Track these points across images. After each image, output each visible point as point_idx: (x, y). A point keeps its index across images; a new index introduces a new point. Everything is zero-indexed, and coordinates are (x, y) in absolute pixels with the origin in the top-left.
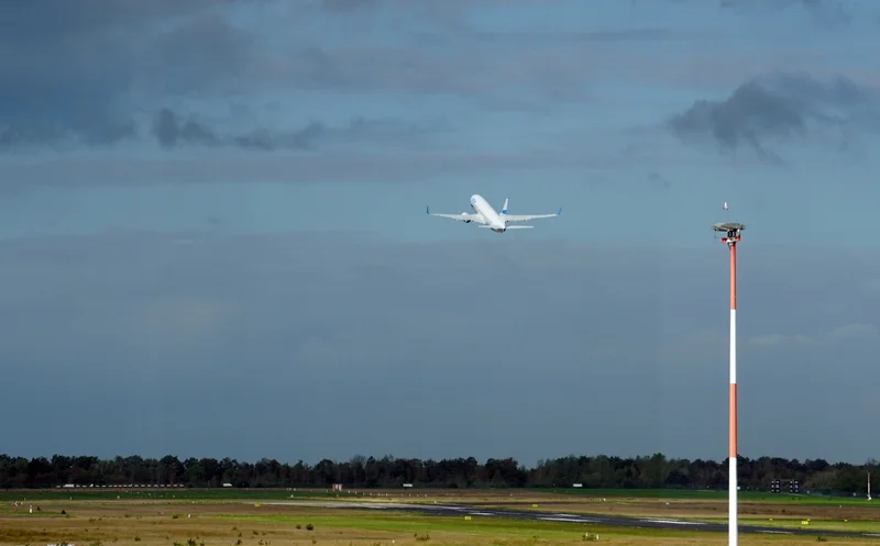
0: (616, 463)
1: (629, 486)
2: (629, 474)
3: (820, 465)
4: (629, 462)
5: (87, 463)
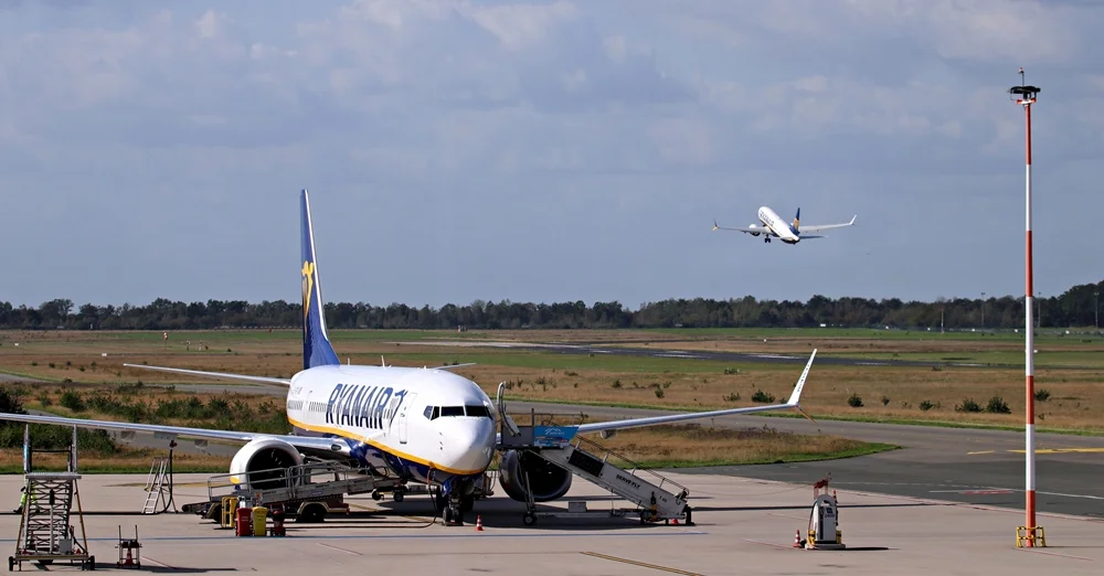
0: (711, 305)
1: (726, 325)
2: (725, 314)
3: (896, 304)
4: (723, 304)
5: (238, 307)
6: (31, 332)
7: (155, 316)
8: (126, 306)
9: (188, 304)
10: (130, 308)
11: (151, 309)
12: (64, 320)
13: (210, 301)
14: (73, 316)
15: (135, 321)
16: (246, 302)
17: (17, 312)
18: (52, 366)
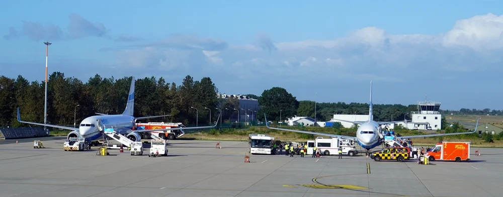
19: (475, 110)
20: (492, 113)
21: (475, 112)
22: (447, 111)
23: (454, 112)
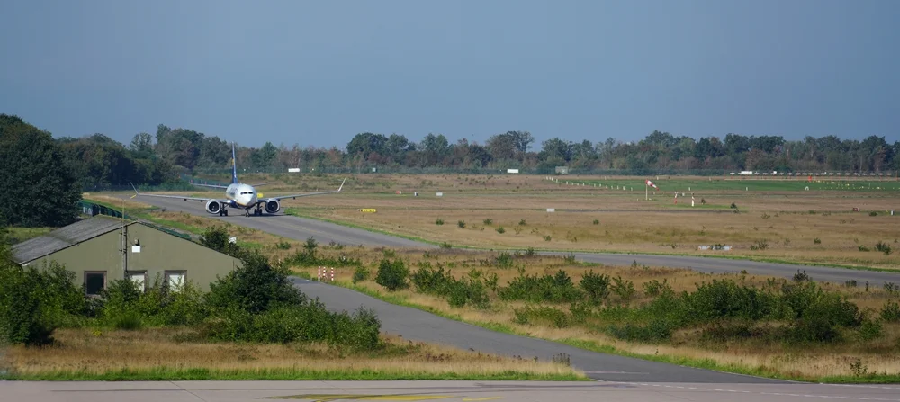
5: (769, 144)
6: (471, 177)
7: (648, 155)
8: (610, 141)
9: (698, 141)
10: (615, 145)
11: (644, 147)
12: (521, 160)
13: (729, 137)
14: (531, 155)
15: (618, 162)
16: (780, 138)
17: (454, 150)
18: (462, 225)
19: (442, 140)
20: (542, 157)
21: (438, 155)
22: (269, 151)
23: (307, 157)
